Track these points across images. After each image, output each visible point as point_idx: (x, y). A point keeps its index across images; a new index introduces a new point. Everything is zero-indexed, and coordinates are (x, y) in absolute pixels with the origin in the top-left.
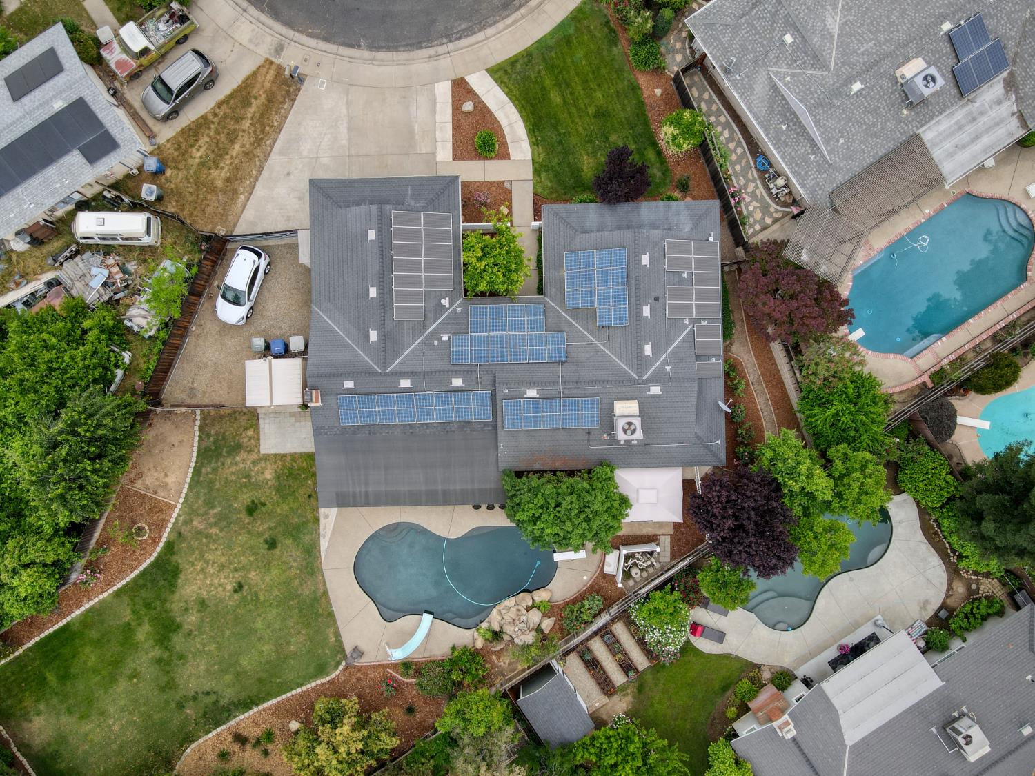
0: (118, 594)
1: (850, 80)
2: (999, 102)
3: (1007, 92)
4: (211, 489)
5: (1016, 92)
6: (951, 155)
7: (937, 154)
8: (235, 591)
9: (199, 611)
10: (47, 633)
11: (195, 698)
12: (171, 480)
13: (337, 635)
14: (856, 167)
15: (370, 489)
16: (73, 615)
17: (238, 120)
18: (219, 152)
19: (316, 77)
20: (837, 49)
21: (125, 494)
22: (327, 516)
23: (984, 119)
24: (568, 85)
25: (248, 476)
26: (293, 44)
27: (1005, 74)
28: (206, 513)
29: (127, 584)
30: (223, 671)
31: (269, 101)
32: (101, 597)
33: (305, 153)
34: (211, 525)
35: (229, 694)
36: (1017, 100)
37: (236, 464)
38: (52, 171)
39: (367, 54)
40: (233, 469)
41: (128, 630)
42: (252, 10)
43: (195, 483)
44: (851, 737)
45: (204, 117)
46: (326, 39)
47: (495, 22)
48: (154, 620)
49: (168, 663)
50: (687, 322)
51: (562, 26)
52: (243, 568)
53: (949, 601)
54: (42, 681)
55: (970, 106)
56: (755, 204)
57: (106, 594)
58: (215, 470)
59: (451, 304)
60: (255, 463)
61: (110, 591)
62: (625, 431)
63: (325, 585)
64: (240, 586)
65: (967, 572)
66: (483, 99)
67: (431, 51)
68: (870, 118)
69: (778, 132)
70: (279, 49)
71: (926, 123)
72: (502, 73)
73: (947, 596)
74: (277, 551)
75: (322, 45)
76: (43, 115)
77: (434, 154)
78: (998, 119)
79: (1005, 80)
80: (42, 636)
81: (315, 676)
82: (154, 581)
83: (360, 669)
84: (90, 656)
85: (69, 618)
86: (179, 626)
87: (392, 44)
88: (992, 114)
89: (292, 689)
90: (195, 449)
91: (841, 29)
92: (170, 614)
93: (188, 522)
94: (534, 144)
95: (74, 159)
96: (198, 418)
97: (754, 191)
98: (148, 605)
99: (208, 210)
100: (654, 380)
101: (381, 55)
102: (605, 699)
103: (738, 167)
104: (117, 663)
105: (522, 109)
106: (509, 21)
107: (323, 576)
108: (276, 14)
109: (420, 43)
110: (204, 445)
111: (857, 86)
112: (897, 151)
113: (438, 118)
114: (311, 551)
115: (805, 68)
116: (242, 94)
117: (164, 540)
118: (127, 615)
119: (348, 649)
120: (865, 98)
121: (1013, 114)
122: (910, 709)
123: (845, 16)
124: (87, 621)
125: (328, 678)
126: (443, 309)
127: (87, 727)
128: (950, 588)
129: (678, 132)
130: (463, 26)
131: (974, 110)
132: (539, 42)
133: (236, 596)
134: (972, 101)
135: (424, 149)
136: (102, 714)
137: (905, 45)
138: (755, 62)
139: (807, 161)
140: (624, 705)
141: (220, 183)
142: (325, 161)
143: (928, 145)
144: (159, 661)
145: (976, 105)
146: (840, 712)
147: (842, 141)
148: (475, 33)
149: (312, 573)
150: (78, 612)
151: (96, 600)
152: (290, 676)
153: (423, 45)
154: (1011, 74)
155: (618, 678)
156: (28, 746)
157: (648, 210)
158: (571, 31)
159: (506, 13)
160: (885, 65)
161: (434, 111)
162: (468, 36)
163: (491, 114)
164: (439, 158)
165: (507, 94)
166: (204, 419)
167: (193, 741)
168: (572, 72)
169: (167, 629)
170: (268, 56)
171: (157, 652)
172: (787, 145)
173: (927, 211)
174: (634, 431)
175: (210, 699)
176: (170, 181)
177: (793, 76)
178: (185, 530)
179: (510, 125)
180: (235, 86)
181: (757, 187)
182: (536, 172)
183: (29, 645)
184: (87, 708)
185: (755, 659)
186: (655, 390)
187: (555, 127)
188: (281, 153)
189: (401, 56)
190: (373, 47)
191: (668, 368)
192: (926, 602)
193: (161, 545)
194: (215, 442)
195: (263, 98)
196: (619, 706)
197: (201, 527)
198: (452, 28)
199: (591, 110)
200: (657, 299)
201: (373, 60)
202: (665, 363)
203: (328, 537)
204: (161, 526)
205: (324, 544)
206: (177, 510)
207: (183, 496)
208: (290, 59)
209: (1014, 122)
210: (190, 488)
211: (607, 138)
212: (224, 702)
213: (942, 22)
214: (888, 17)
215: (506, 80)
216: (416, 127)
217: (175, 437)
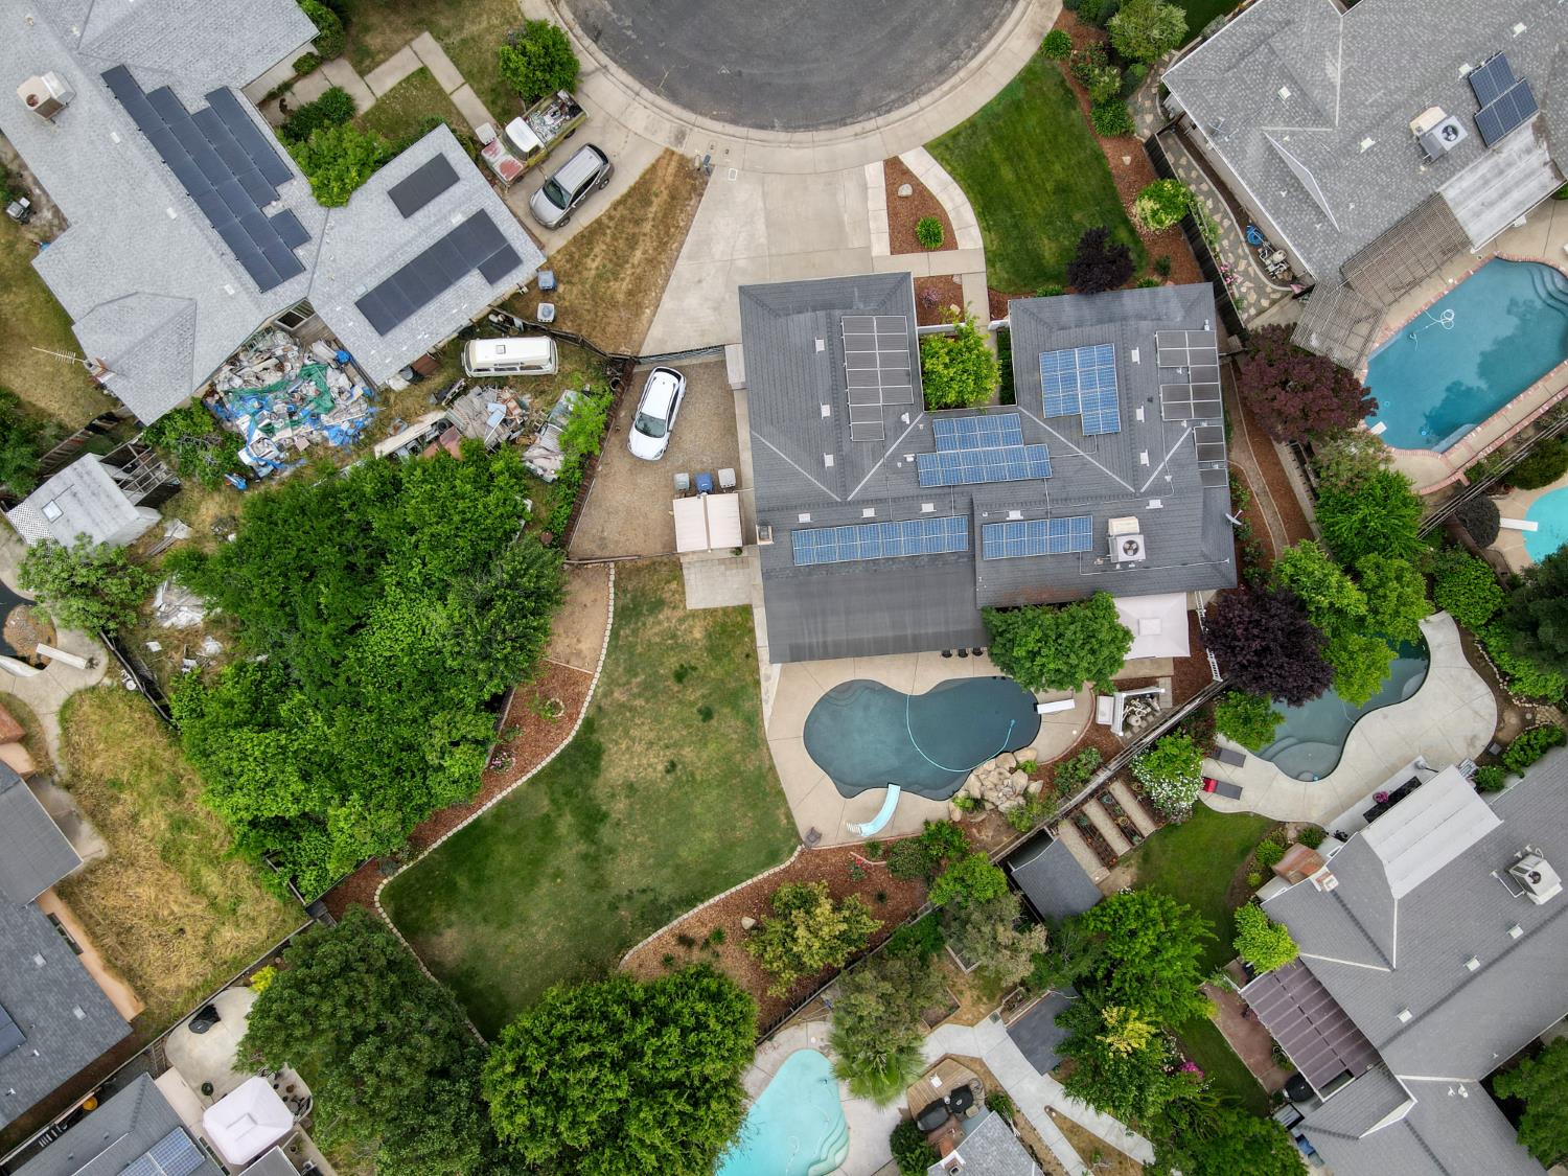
0: (533, 781)
1: (1359, 136)
2: (1528, 151)
3: (1537, 140)
4: (632, 654)
5: (1548, 139)
6: (1477, 215)
7: (1461, 214)
8: (668, 772)
9: (627, 797)
10: (455, 830)
11: (629, 898)
12: (585, 646)
13: (789, 816)
14: (1369, 234)
15: (829, 639)
16: (484, 808)
17: (637, 222)
18: (618, 261)
19: (726, 166)
20: (1341, 101)
22: (768, 678)
23: (1512, 172)
24: (1021, 158)
25: (674, 637)
26: (696, 129)
27: (1534, 118)
28: (628, 683)
29: (543, 769)
30: (660, 865)
31: (673, 198)
32: (514, 786)
33: (717, 257)
34: (634, 696)
35: (669, 891)
36: (1549, 147)
37: (660, 623)
38: (448, 296)
39: (783, 136)
40: (657, 629)
41: (547, 824)
42: (646, 93)
43: (614, 648)
44: (1399, 889)
45: (598, 222)
46: (734, 122)
47: (930, 90)
48: (576, 811)
49: (596, 858)
50: (1185, 424)
51: (1010, 89)
52: (675, 745)
53: (1501, 735)
54: (452, 887)
55: (1496, 157)
56: (1247, 284)
57: (519, 783)
58: (635, 632)
59: (912, 420)
60: (681, 620)
61: (525, 779)
62: (1126, 551)
63: (771, 758)
64: (673, 764)
65: (1520, 700)
66: (922, 180)
67: (857, 128)
68: (1383, 178)
69: (1277, 200)
70: (680, 137)
71: (1447, 179)
72: (944, 149)
73: (1498, 729)
74: (714, 722)
75: (730, 129)
76: (440, 232)
77: (868, 248)
78: (1528, 171)
79: (1534, 125)
80: (450, 834)
82: (573, 765)
83: (818, 854)
84: (505, 855)
85: (480, 812)
86: (606, 816)
87: (810, 123)
88: (1522, 165)
89: (742, 881)
90: (611, 609)
91: (1344, 77)
92: (595, 802)
93: (608, 694)
94: (986, 229)
95: (474, 279)
96: (613, 572)
97: (1246, 269)
98: (568, 793)
99: (609, 329)
100: (1154, 492)
101: (800, 136)
102: (1105, 872)
103: (1225, 243)
104: (536, 862)
105: (968, 190)
106: (946, 87)
107: (768, 749)
108: (673, 96)
109: (844, 119)
110: (620, 603)
111: (1367, 143)
112: (1415, 214)
113: (870, 205)
114: (753, 720)
115: (1306, 125)
116: (641, 193)
117: (582, 716)
118: (545, 805)
119: (803, 834)
120: (1377, 155)
121: (1545, 164)
122: (1465, 853)
123: (1347, 62)
124: (499, 814)
125: (782, 867)
126: (903, 426)
127: (507, 937)
128: (1501, 719)
129: (1158, 206)
130: (893, 97)
131: (1500, 161)
132: (984, 109)
133: (669, 778)
134: (1498, 152)
135: (856, 242)
136: (524, 921)
137: (1419, 92)
138: (1247, 121)
139: (1312, 231)
140: (1129, 878)
141: (621, 297)
142: (741, 263)
143: (1451, 204)
144: (585, 857)
145: (1503, 156)
146: (1384, 862)
147: (1352, 206)
148: (907, 104)
149: (756, 746)
150: (490, 804)
151: (509, 790)
152: (739, 866)
153: (848, 121)
154: (1541, 118)
155: (1120, 846)
156: (439, 964)
157: (1131, 299)
158: (1021, 95)
159: (942, 78)
160: (1398, 117)
161: (865, 199)
162: (899, 107)
163: (932, 197)
164: (875, 253)
165: (950, 174)
166: (618, 573)
167: (631, 947)
168: (1025, 143)
169: (592, 819)
170: (668, 146)
171: (582, 847)
172: (1288, 214)
173: (1451, 281)
174: (1136, 551)
175: (645, 898)
177: (1292, 134)
178: (605, 703)
179: (956, 209)
180: (632, 183)
181: (1249, 265)
182: (990, 262)
183: (435, 846)
184: (506, 915)
185: (1277, 816)
186: (1155, 504)
187: (1009, 209)
188: (690, 258)
189: (822, 135)
190: (787, 128)
191: (1168, 478)
192: (1475, 737)
193: (580, 722)
194: (634, 599)
195: (665, 195)
196: (1123, 878)
197: (623, 699)
198: (881, 98)
199: (1049, 186)
200: (1150, 400)
201: (790, 142)
202: (1165, 472)
203: (771, 702)
204: (577, 701)
205: (767, 710)
206: (595, 681)
207: (601, 663)
208: (694, 149)
209: (1548, 172)
210: (608, 655)
211: (1070, 217)
212: (663, 900)
213: (1460, 65)
214: (1397, 62)
215: (948, 157)
216: (846, 217)
217: (586, 596)
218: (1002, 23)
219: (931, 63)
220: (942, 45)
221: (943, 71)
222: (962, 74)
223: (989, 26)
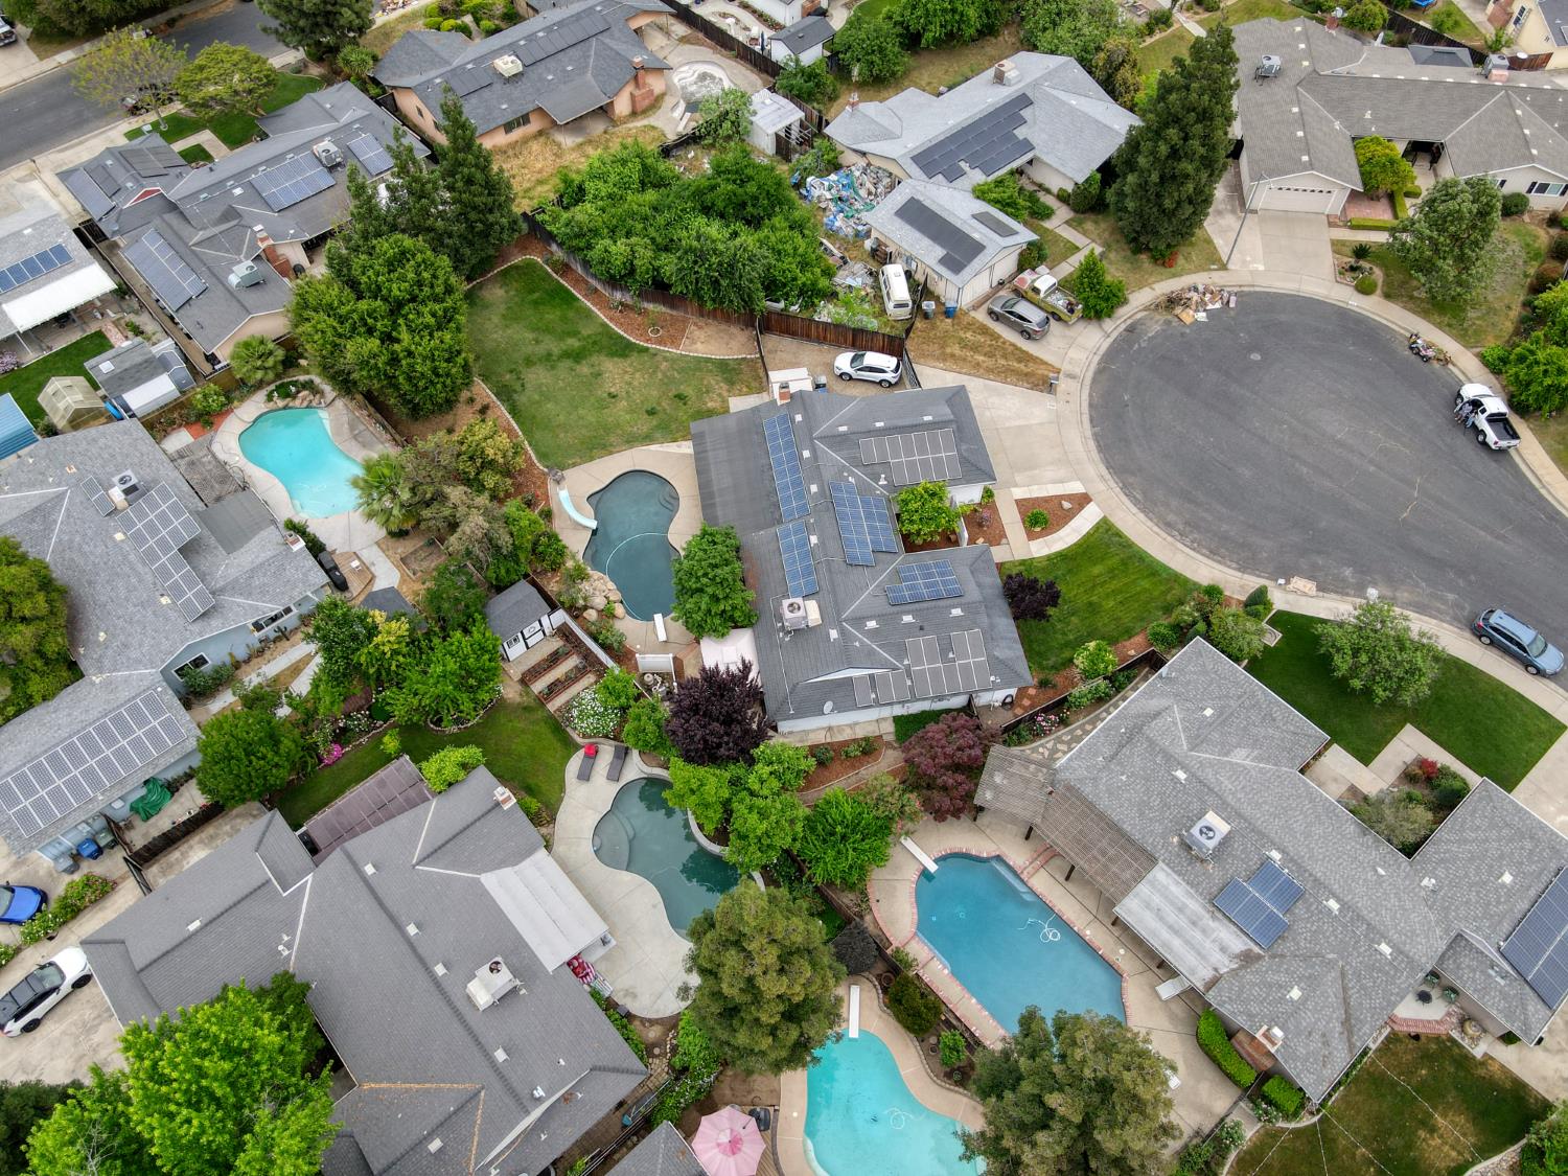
0: (604, 325)
2: (1223, 949)
3: (1237, 956)
4: (696, 370)
5: (1241, 968)
6: (1148, 906)
7: (1143, 888)
9: (592, 373)
11: (519, 378)
12: (699, 346)
13: (574, 465)
14: (1104, 803)
16: (585, 302)
17: (1005, 357)
18: (975, 348)
19: (1057, 401)
20: (1215, 759)
21: (685, 321)
22: (679, 447)
23: (1198, 936)
24: (1112, 578)
25: (708, 392)
26: (1080, 385)
28: (674, 369)
29: (612, 329)
30: (542, 394)
31: (1026, 375)
32: (600, 315)
33: (990, 400)
34: (664, 374)
35: (522, 399)
36: (1233, 970)
37: (717, 384)
39: (1089, 433)
40: (713, 382)
41: (575, 334)
42: (1097, 359)
43: (698, 360)
44: (490, 880)
45: (999, 337)
46: (1091, 405)
47: (1151, 520)
48: (584, 348)
49: (548, 360)
50: (906, 662)
51: (1166, 568)
52: (629, 397)
53: (637, 1023)
54: (531, 291)
55: (1207, 916)
57: (603, 318)
58: (711, 371)
59: (882, 486)
60: (720, 395)
61: (605, 320)
62: (791, 605)
63: (618, 452)
64: (614, 397)
65: (674, 1038)
66: (1078, 516)
67: (1108, 477)
68: (1156, 802)
70: (1072, 376)
71: (1172, 868)
72: (1105, 529)
74: (646, 416)
75: (1085, 405)
77: (1016, 486)
78: (1204, 952)
81: (537, 452)
82: (615, 344)
83: (544, 483)
84: (552, 315)
85: (583, 300)
86: (578, 362)
87: (1103, 448)
90: (726, 357)
92: (588, 357)
93: (665, 359)
94: (1049, 558)
96: (752, 357)
98: (595, 343)
99: (925, 347)
100: (842, 632)
101: (1092, 444)
102: (517, 676)
104: (548, 330)
105: (1078, 545)
106: (1156, 529)
107: (626, 450)
108: (1099, 372)
109: (1112, 467)
110: (730, 362)
111: (1181, 775)
112: (1129, 840)
113: (1050, 486)
114: (648, 439)
116: (1026, 358)
117: (650, 346)
118: (585, 332)
119: (562, 474)
120: (1174, 788)
123: (1252, 768)
124: (581, 310)
125: (536, 462)
126: (877, 480)
127: (496, 319)
128: (652, 1022)
131: (1205, 921)
132: (1145, 553)
133: (605, 395)
134: (1214, 917)
135: (1018, 478)
136: (507, 326)
137: (1240, 815)
139: (1096, 755)
141: (948, 350)
142: (988, 413)
143: (1150, 876)
144: (549, 355)
145: (1211, 923)
147: (1124, 778)
148: (1135, 505)
149: (628, 442)
150: (589, 304)
151: (598, 313)
152: (538, 435)
153: (1111, 470)
156: (481, 288)
158: (1164, 575)
159: (1162, 526)
160: (1210, 800)
161: (1054, 482)
162: (1131, 501)
163: (1066, 523)
164: (1013, 490)
165: (1088, 533)
166: (752, 360)
168: (1126, 580)
169: (577, 356)
170: (1063, 370)
171: (556, 352)
173: (1088, 932)
175: (518, 387)
176: (942, 321)
178: (659, 358)
179: (1060, 539)
180: (1031, 352)
182: (1022, 563)
183: (563, 282)
184: (511, 317)
185: (560, 817)
186: (834, 634)
187: (1070, 571)
188: (985, 385)
189: (1095, 455)
190: (1096, 437)
193: (645, 345)
194: (734, 369)
195: (1026, 370)
196: (510, 692)
197: (662, 367)
199: (1094, 599)
200: (921, 628)
201: (1085, 437)
203: (661, 449)
204: (660, 342)
205: (654, 447)
206: (675, 351)
207: (687, 354)
208: (1063, 385)
210: (694, 357)
211: (1073, 615)
212: (515, 396)
213: (1278, 849)
214: (1265, 802)
215: (1100, 531)
216: (1037, 472)
217: (734, 344)
218: (1219, 562)
219: (1171, 517)
220: (1187, 523)
221: (1168, 526)
222: (1169, 539)
223: (1213, 553)
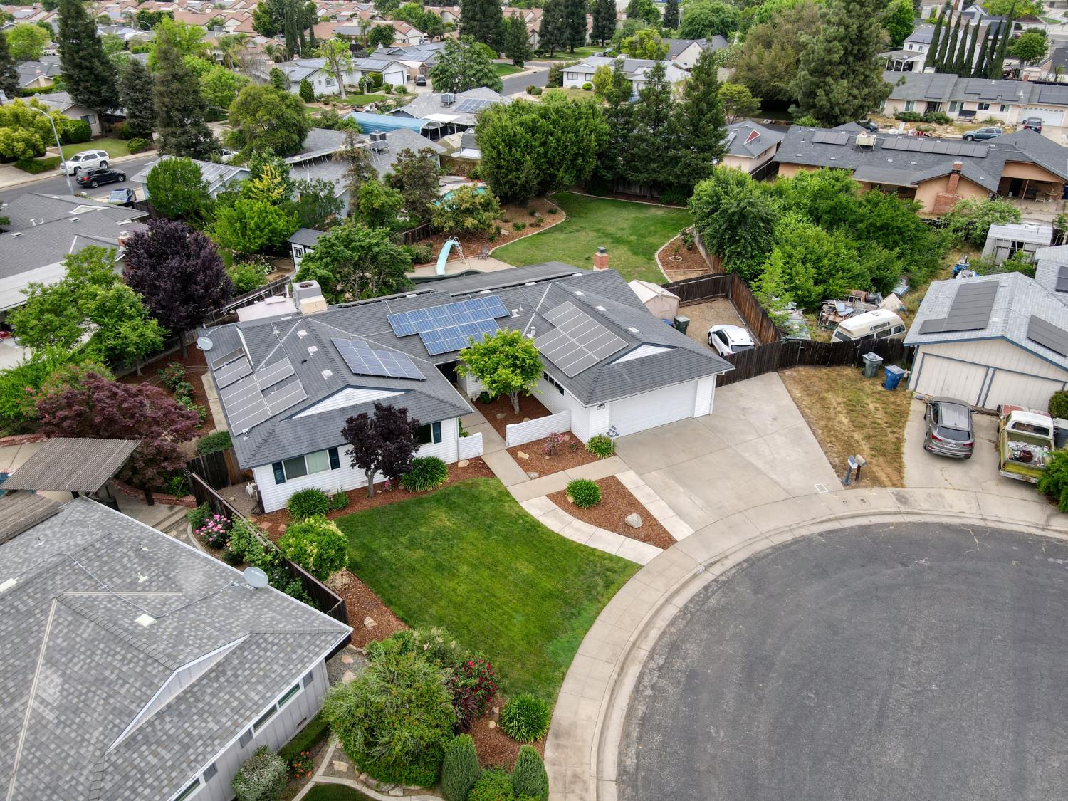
0: (663, 243)
11: (577, 230)
13: (503, 261)
18: (856, 412)
19: (835, 492)
35: (556, 234)
39: (803, 531)
41: (643, 237)
47: (672, 623)
48: (630, 242)
49: (605, 235)
57: (670, 241)
66: (623, 537)
70: (903, 500)
72: (615, 568)
75: (860, 521)
77: (640, 474)
82: (646, 250)
83: (476, 255)
84: (654, 228)
86: (613, 243)
87: (784, 552)
92: (623, 244)
93: (649, 268)
95: (941, 315)
98: (640, 244)
99: (816, 379)
113: (663, 504)
116: (890, 454)
117: (657, 261)
119: (490, 258)
125: (495, 248)
127: (631, 216)
130: (712, 602)
136: (627, 220)
141: (828, 395)
144: (612, 234)
148: (691, 601)
152: (524, 244)
153: (745, 565)
159: (666, 639)
163: (601, 527)
165: (594, 549)
167: (565, 221)
169: (619, 241)
170: (906, 490)
171: (617, 236)
175: (566, 231)
178: (647, 265)
180: (906, 456)
184: (638, 219)
188: (799, 429)
189: (762, 545)
193: (656, 258)
197: (639, 269)
198: (725, 594)
201: (791, 530)
204: (666, 263)
206: (661, 268)
207: (664, 273)
208: (878, 494)
215: (606, 562)
216: (681, 489)
218: (625, 735)
219: (692, 650)
220: (693, 673)
221: (671, 646)
